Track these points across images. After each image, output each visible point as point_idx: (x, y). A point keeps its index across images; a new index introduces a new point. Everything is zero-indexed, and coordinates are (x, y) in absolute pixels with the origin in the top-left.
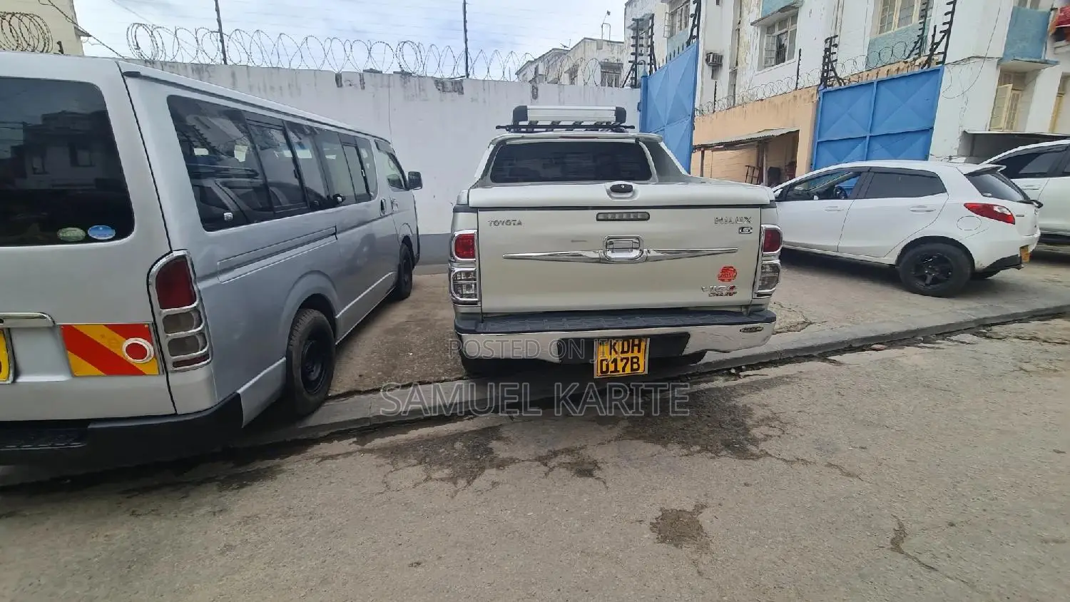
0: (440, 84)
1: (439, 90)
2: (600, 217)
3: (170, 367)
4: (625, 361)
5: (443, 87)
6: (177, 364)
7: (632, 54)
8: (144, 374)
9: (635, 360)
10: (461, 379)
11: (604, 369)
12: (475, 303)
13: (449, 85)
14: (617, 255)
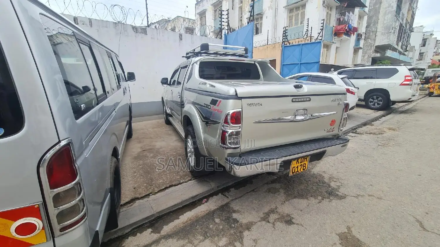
0: (135, 28)
1: (135, 31)
2: (294, 100)
3: (57, 232)
4: (301, 166)
5: (136, 30)
6: (63, 229)
7: (220, 25)
8: (33, 245)
9: (304, 165)
10: (191, 180)
11: (294, 172)
12: (238, 148)
13: (139, 30)
14: (299, 118)
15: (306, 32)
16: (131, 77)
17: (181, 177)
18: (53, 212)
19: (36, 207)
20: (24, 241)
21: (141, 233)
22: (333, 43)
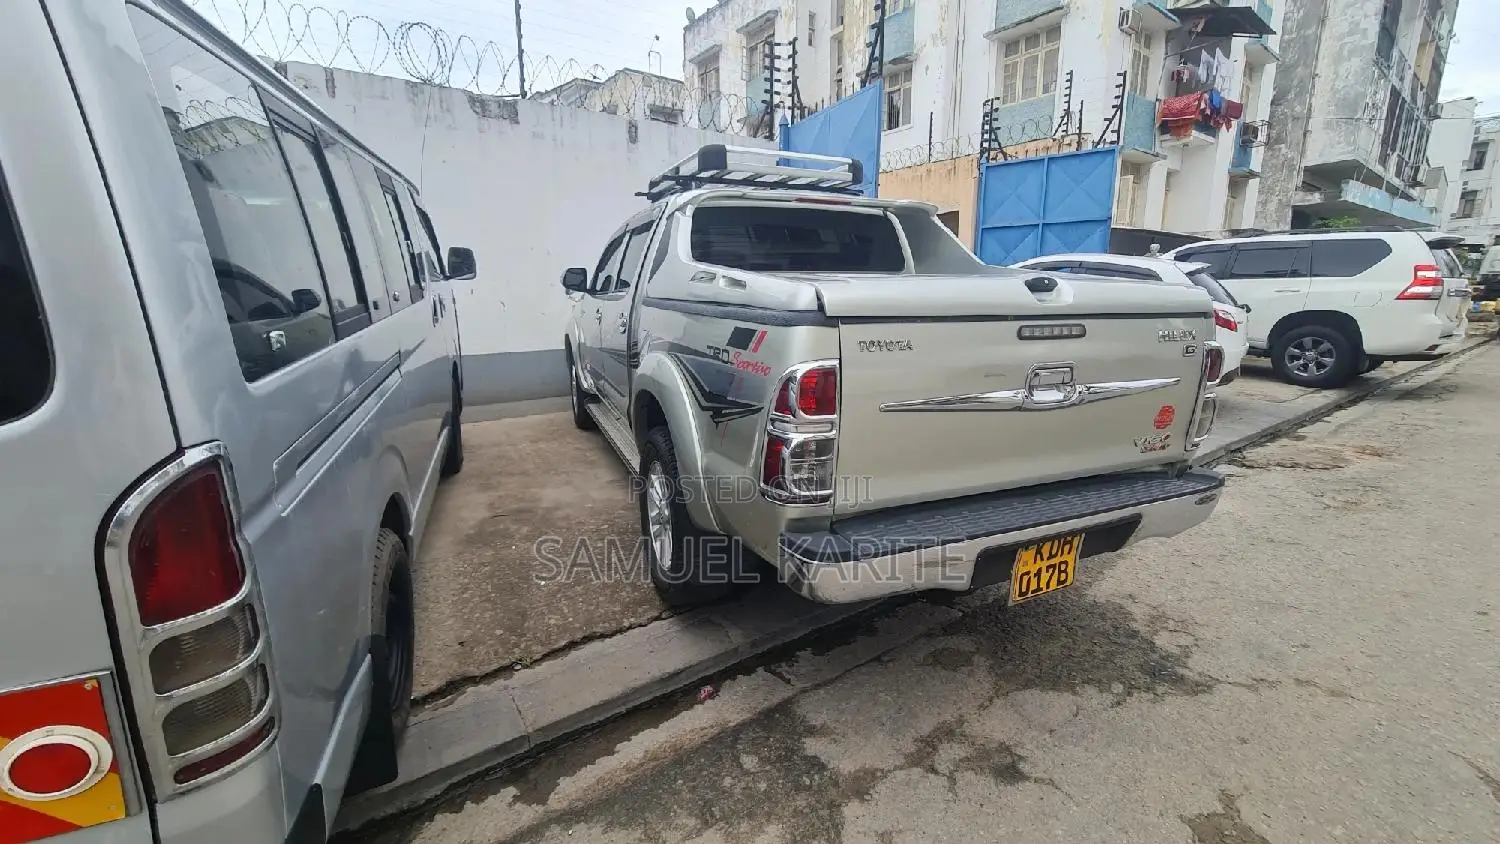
0: (479, 104)
1: (477, 113)
2: (1026, 333)
3: (164, 784)
4: (1051, 571)
5: (484, 111)
6: (185, 774)
8: (77, 828)
9: (1063, 567)
11: (1024, 590)
12: (825, 499)
13: (493, 107)
14: (1043, 396)
15: (1063, 117)
16: (462, 264)
17: (626, 607)
18: (151, 708)
19: (88, 686)
20: (42, 810)
21: (478, 800)
22: (1157, 155)
